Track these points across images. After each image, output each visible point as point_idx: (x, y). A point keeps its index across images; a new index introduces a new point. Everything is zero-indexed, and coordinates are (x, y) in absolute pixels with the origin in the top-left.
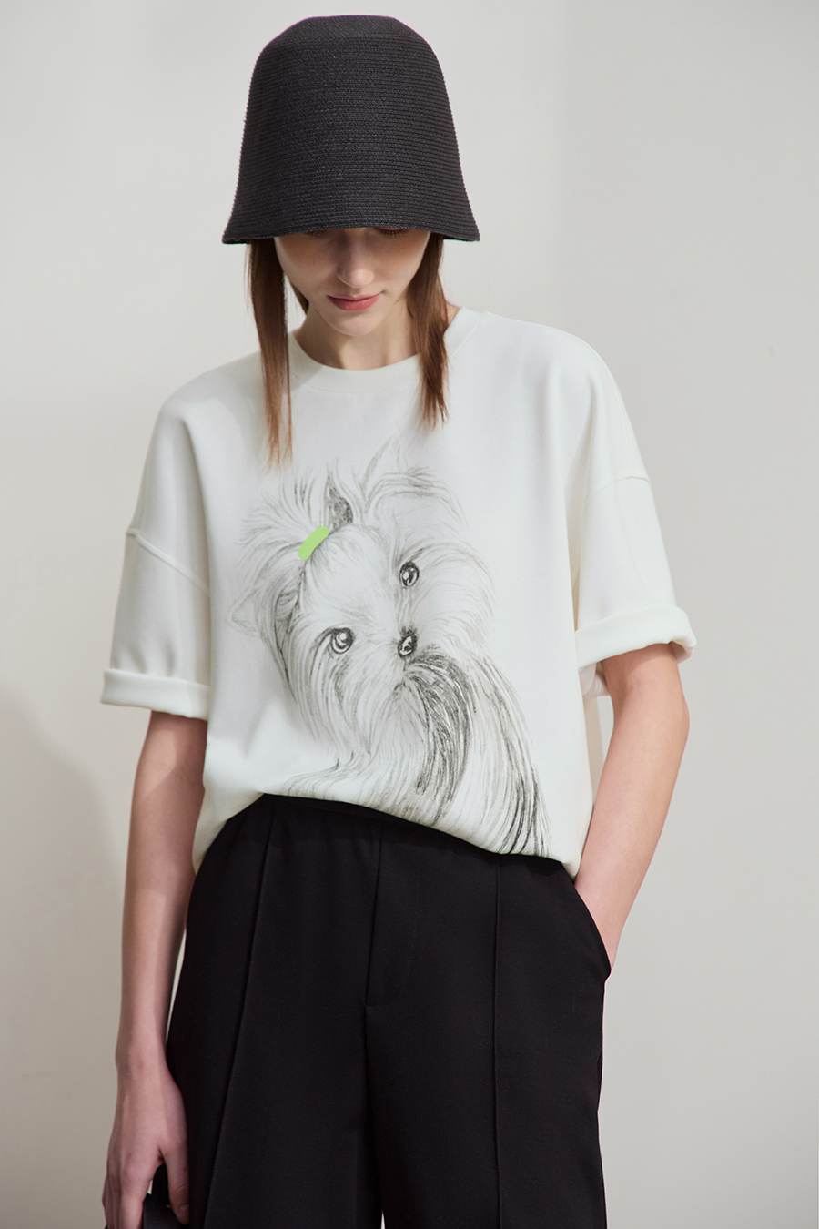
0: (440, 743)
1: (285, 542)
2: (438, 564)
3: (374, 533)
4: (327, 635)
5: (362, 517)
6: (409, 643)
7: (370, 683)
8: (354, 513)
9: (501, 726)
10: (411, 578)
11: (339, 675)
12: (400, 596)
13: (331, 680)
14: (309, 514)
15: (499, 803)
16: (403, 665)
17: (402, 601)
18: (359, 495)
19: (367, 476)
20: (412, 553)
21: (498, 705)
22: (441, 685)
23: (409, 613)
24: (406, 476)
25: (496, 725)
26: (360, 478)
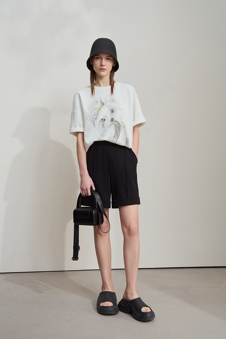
1: (95, 108)
2: (116, 110)
3: (107, 106)
4: (102, 120)
6: (112, 120)
8: (104, 104)
9: (124, 131)
10: (113, 112)
11: (103, 125)
12: (111, 114)
14: (98, 104)
15: (124, 140)
19: (106, 99)
20: (113, 109)
21: (124, 128)
24: (111, 100)
26: (105, 99)
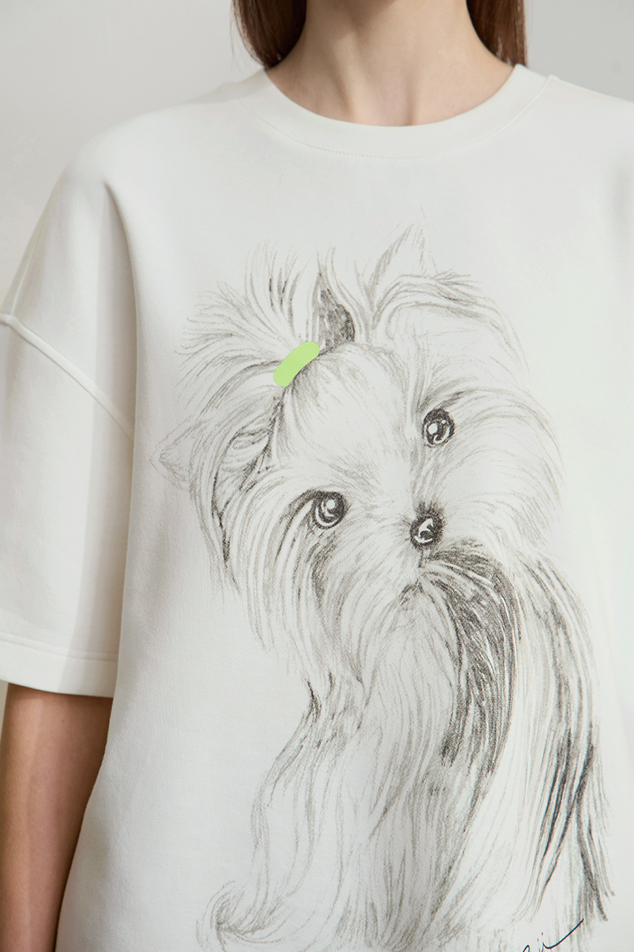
0: (476, 688)
1: (254, 358)
2: (484, 418)
3: (386, 358)
4: (308, 500)
5: (367, 334)
6: (429, 527)
7: (365, 576)
8: (357, 328)
9: (554, 658)
10: (440, 433)
11: (320, 559)
12: (420, 457)
13: (309, 565)
14: (291, 322)
16: (418, 558)
17: (423, 464)
18: (365, 303)
19: (376, 276)
20: (443, 397)
21: (553, 628)
22: (484, 603)
23: (432, 484)
24: (433, 282)
25: (545, 656)
26: (366, 279)
